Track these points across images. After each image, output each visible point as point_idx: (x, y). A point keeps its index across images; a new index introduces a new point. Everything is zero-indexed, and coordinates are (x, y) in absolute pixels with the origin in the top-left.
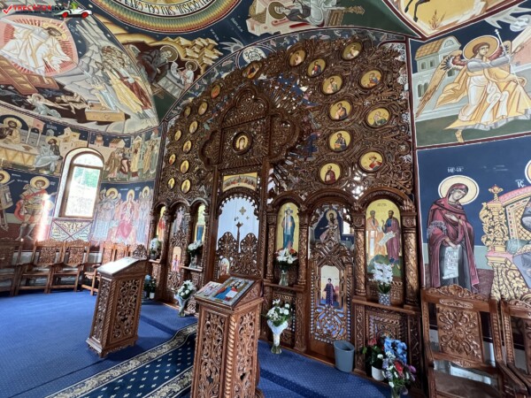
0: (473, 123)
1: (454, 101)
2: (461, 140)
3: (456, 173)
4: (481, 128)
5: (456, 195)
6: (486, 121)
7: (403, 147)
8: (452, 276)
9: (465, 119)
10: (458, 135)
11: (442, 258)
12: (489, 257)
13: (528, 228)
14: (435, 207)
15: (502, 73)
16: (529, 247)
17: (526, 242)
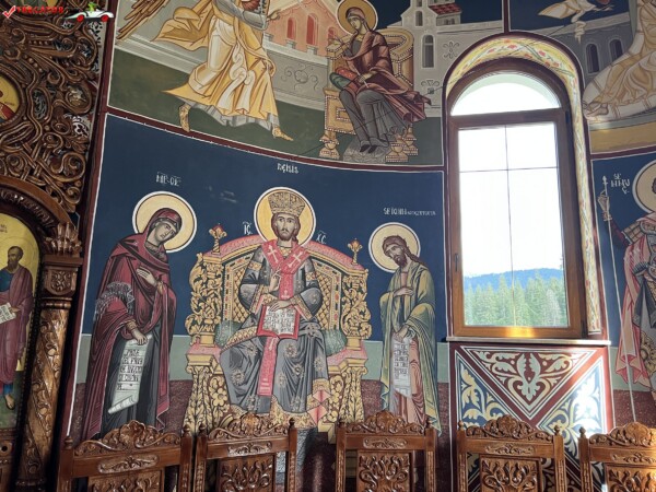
0: (207, 102)
2: (185, 125)
3: (168, 188)
4: (216, 116)
5: (162, 231)
6: (223, 107)
7: (77, 95)
8: (127, 403)
9: (197, 88)
10: (184, 114)
12: (194, 355)
13: (245, 302)
14: (120, 250)
15: (253, 40)
16: (240, 335)
17: (240, 326)
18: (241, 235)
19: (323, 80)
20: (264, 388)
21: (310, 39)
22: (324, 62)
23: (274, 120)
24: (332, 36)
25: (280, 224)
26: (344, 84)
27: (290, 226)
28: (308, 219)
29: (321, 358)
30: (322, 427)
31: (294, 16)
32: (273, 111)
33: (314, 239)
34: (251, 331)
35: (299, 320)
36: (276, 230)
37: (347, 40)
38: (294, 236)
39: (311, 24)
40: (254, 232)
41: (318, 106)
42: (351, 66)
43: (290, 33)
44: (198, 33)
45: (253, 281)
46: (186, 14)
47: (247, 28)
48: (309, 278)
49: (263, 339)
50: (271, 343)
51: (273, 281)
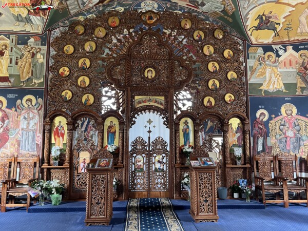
0: (267, 88)
1: (261, 77)
2: (263, 95)
3: (262, 108)
4: (269, 91)
5: (262, 117)
6: (271, 88)
7: (242, 94)
8: (261, 150)
9: (265, 86)
10: (263, 92)
11: (257, 143)
12: (271, 141)
13: (281, 130)
14: (255, 122)
15: (276, 70)
16: (281, 137)
17: (281, 135)
18: (278, 116)
19: (295, 74)
20: (288, 148)
21: (290, 65)
22: (295, 70)
23: (283, 88)
24: (297, 63)
25: (287, 112)
26: (301, 74)
27: (290, 112)
28: (295, 110)
29: (301, 142)
30: (303, 157)
31: (286, 61)
32: (283, 86)
33: (297, 114)
34: (284, 136)
35: (295, 133)
36: (287, 114)
37: (301, 63)
38: (291, 114)
39: (290, 61)
40: (281, 115)
41: (295, 82)
42: (303, 69)
43: (285, 65)
44: (263, 73)
45: (282, 125)
46: (260, 70)
47: (274, 68)
48: (296, 124)
49: (286, 138)
50: (288, 139)
51: (287, 125)
